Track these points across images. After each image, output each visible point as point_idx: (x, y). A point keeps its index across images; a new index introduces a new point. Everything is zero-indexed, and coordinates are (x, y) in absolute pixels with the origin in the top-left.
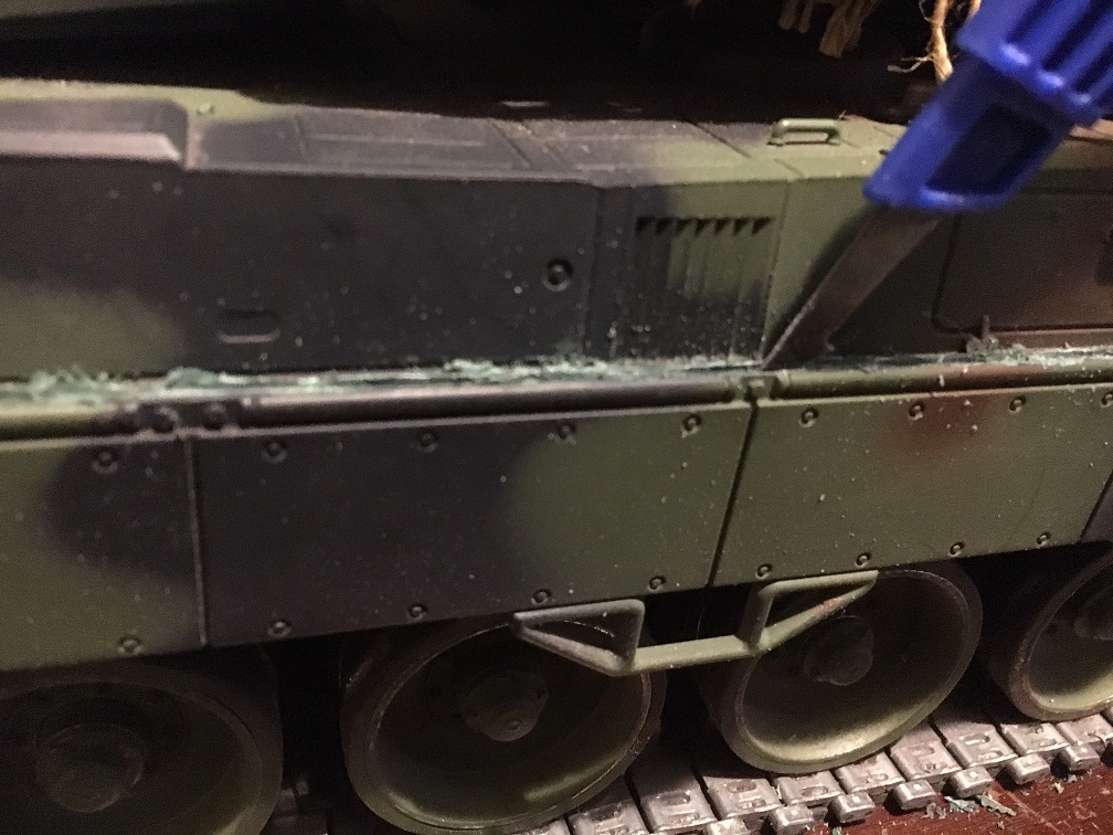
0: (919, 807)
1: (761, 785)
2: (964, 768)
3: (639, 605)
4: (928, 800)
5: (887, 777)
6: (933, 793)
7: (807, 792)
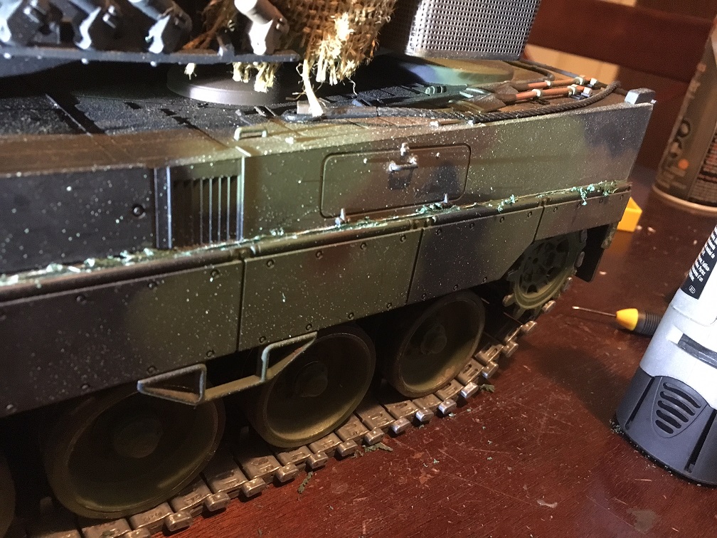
0: (350, 454)
1: (271, 458)
2: (370, 430)
3: (203, 366)
4: (354, 449)
5: (334, 443)
6: (355, 445)
7: (295, 457)
